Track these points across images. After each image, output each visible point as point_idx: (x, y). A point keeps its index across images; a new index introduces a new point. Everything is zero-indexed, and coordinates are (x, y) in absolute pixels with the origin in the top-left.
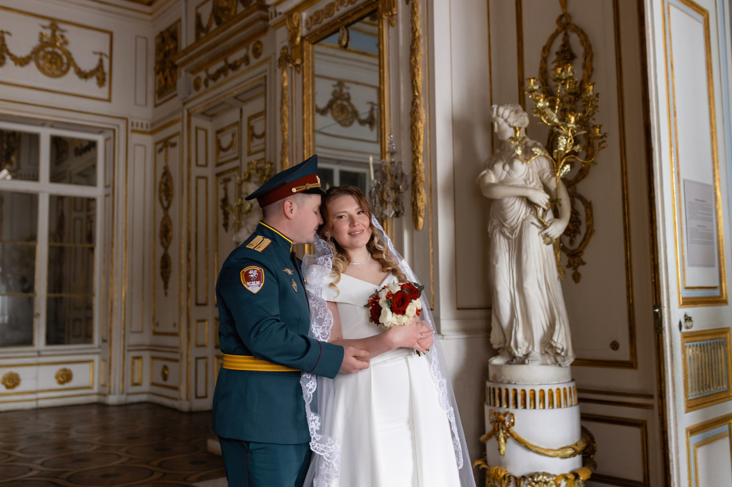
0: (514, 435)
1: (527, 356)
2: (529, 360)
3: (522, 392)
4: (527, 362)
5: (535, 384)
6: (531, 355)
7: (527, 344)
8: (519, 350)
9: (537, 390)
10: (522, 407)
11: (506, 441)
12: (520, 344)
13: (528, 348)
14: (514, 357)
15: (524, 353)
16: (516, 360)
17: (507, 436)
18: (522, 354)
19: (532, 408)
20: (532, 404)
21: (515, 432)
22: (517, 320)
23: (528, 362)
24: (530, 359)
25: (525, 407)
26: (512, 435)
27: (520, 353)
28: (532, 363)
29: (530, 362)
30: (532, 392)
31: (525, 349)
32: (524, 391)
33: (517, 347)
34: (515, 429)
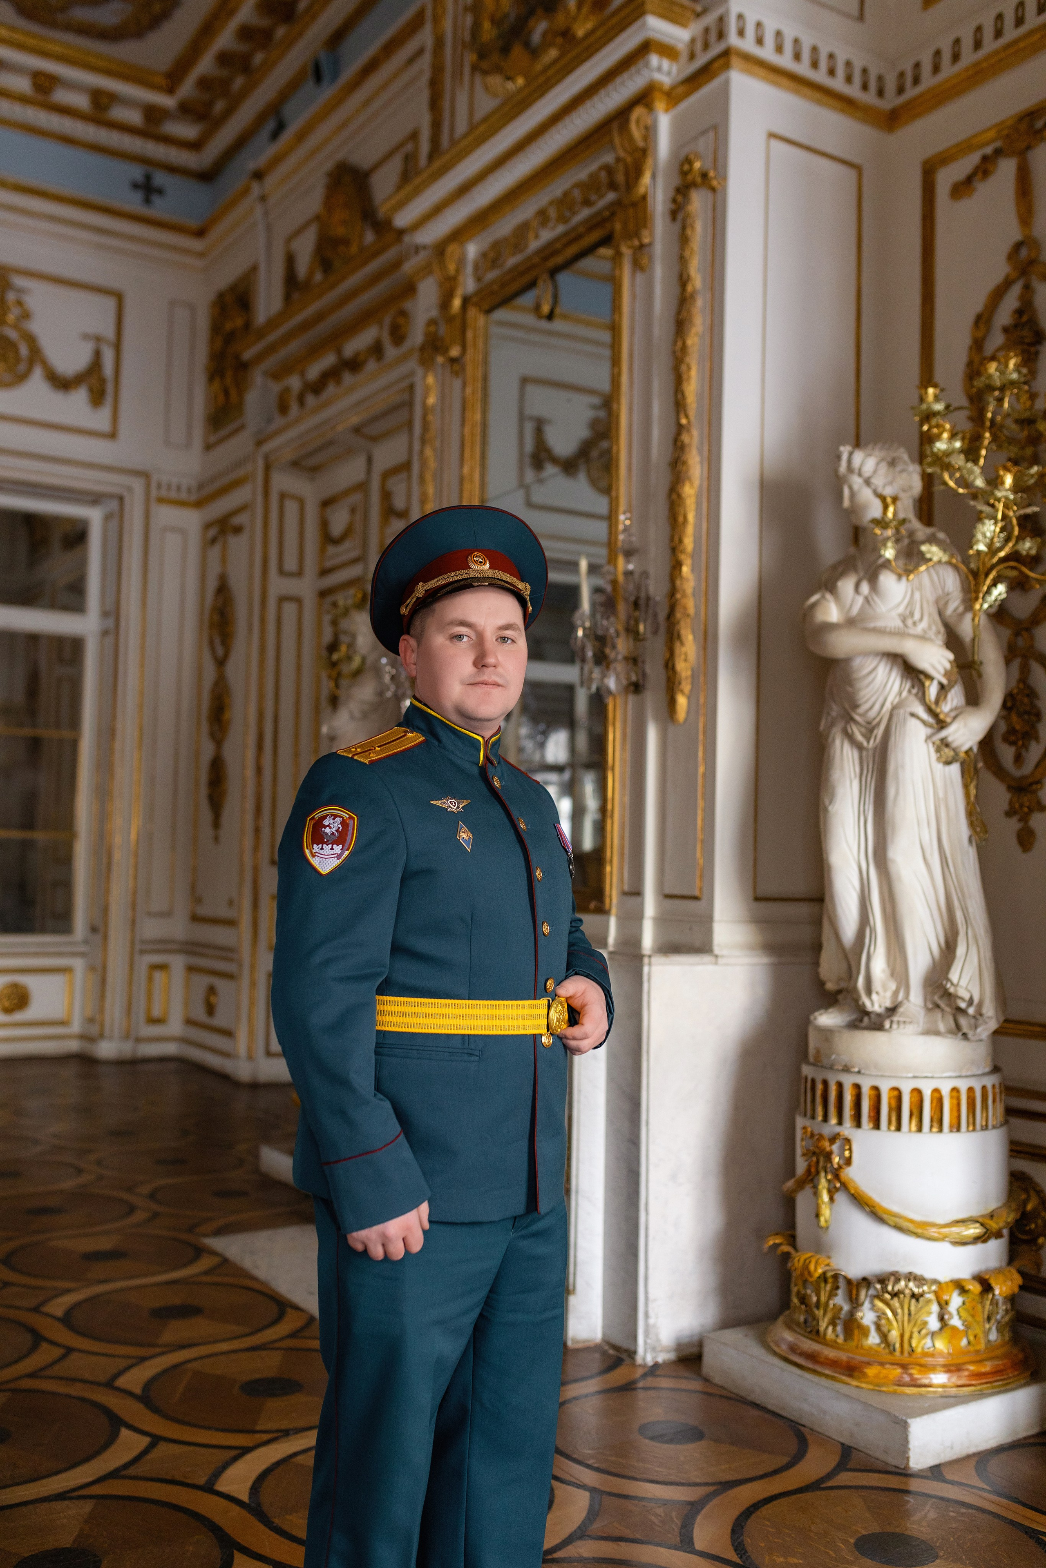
0: (850, 1186)
1: (892, 1011)
2: (892, 1022)
3: (873, 1092)
4: (887, 1024)
5: (904, 1075)
6: (901, 1010)
7: (893, 986)
8: (874, 996)
9: (906, 1089)
10: (871, 1125)
11: (831, 1199)
12: (877, 985)
13: (896, 993)
14: (864, 1013)
15: (888, 1004)
16: (870, 1018)
17: (835, 1187)
18: (880, 1006)
19: (893, 1128)
20: (894, 1119)
21: (852, 1181)
22: (873, 931)
23: (891, 1027)
24: (895, 1019)
25: (877, 1126)
26: (845, 1186)
27: (876, 1003)
28: (898, 1028)
29: (895, 1026)
30: (896, 1093)
31: (889, 994)
32: (876, 1089)
33: (869, 991)
34: (854, 1174)
